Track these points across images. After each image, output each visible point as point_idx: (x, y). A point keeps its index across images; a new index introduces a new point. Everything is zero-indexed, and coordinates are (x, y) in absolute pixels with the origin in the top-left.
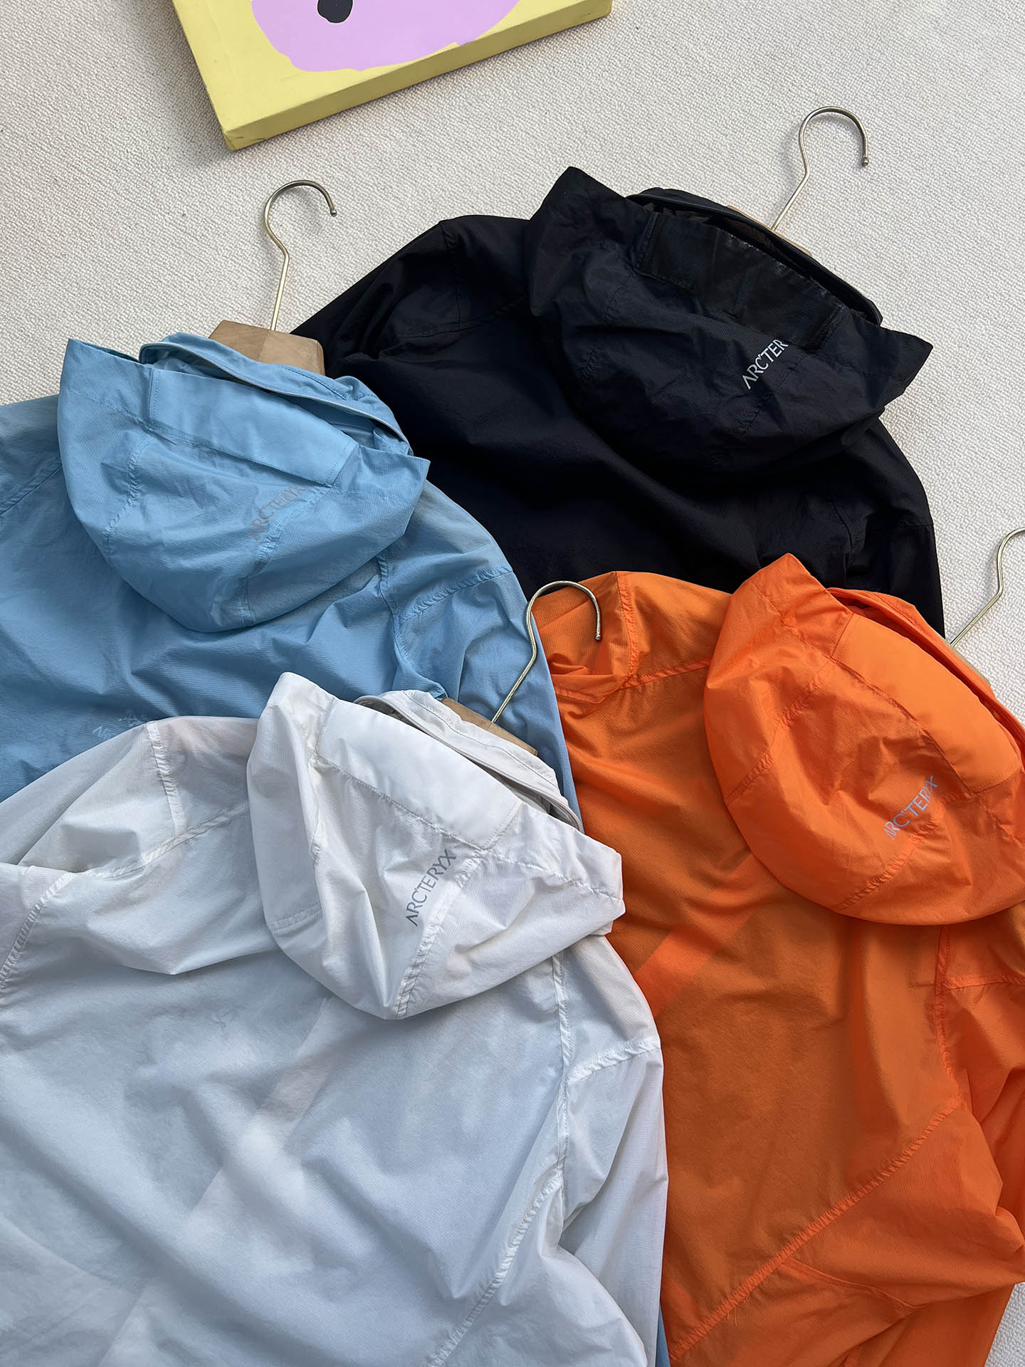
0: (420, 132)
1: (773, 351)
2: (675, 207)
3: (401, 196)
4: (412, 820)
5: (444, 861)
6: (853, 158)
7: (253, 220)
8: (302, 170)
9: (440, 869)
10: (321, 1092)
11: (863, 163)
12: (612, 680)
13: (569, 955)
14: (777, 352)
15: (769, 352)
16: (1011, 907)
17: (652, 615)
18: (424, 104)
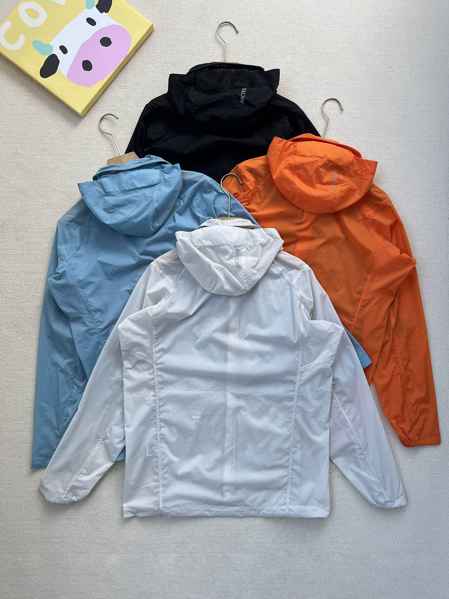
0: (125, 86)
1: (244, 91)
2: (199, 70)
3: (130, 105)
4: (225, 247)
5: (238, 252)
6: (234, 32)
7: (98, 131)
8: (102, 113)
9: (238, 255)
10: (240, 322)
11: (237, 32)
12: (251, 190)
13: (277, 258)
14: (245, 91)
15: (243, 92)
16: (369, 190)
17: (251, 170)
18: (122, 79)
